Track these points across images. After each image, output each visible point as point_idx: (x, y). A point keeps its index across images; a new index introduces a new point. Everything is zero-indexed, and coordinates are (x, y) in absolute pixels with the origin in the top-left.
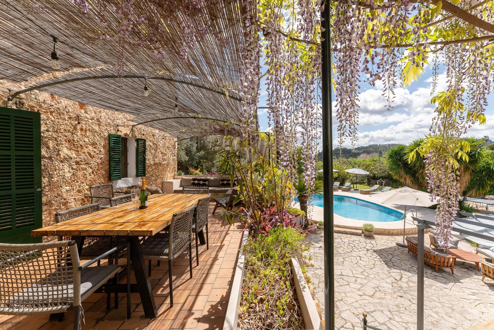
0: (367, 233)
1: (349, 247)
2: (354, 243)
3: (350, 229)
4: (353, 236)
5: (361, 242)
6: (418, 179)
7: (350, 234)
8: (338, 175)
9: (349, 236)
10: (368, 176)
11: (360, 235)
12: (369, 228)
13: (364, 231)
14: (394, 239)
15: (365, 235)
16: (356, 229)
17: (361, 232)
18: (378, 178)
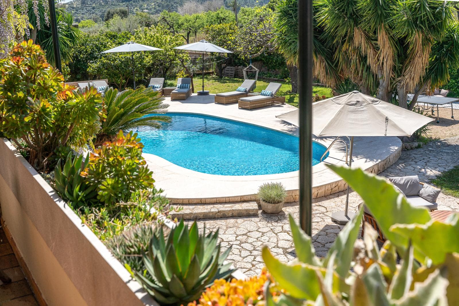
0: (270, 207)
1: (244, 253)
2: (250, 240)
3: (229, 202)
4: (240, 221)
5: (263, 234)
6: (336, 66)
7: (233, 217)
8: (154, 57)
9: (232, 221)
10: (219, 57)
11: (255, 215)
12: (273, 193)
13: (262, 203)
14: (324, 210)
15: (264, 212)
16: (243, 200)
17: (253, 206)
18: (243, 63)
